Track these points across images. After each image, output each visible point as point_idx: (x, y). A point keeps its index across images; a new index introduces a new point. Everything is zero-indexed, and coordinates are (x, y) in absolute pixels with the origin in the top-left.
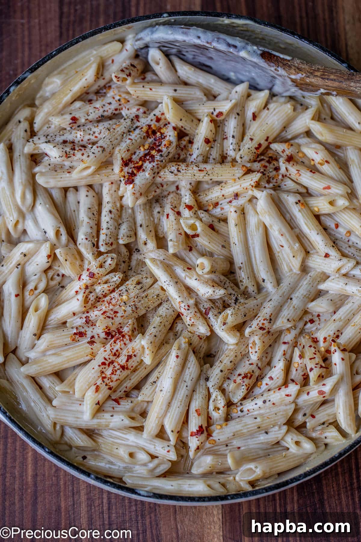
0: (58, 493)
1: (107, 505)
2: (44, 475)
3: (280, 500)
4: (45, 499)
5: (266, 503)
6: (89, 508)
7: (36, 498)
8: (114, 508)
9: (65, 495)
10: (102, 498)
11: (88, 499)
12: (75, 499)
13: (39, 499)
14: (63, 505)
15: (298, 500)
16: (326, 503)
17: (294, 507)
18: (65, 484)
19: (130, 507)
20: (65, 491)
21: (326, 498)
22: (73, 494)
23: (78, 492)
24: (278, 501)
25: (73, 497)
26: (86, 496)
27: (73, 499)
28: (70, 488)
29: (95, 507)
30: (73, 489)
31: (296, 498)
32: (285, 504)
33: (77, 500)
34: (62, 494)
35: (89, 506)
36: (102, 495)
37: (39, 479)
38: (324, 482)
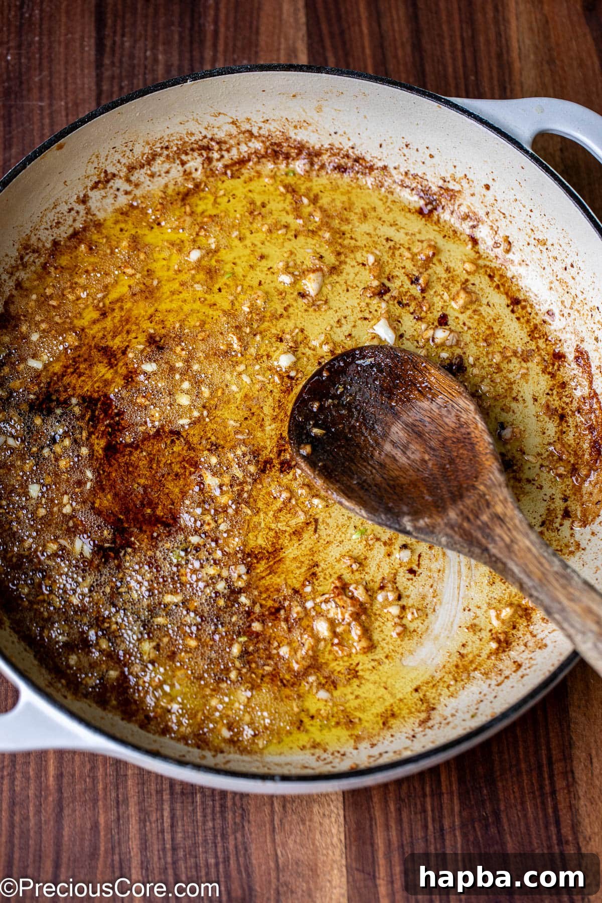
0: (95, 801)
1: (169, 820)
2: (73, 776)
3: (433, 811)
4: (74, 811)
5: (412, 817)
6: (142, 824)
7: (61, 810)
8: (180, 823)
9: (104, 805)
10: (162, 810)
11: (141, 811)
12: (121, 811)
13: (66, 812)
14: (102, 820)
15: (460, 812)
16: (503, 816)
17: (454, 822)
18: (105, 789)
19: (204, 823)
20: (105, 799)
21: (502, 808)
22: (118, 803)
23: (126, 800)
24: (430, 813)
25: (118, 808)
26: (137, 808)
27: (118, 812)
28: (114, 795)
29: (151, 823)
30: (118, 795)
31: (457, 809)
32: (441, 817)
33: (124, 813)
34: (100, 803)
35: (143, 821)
36: (162, 804)
37: (65, 780)
38: (500, 784)
